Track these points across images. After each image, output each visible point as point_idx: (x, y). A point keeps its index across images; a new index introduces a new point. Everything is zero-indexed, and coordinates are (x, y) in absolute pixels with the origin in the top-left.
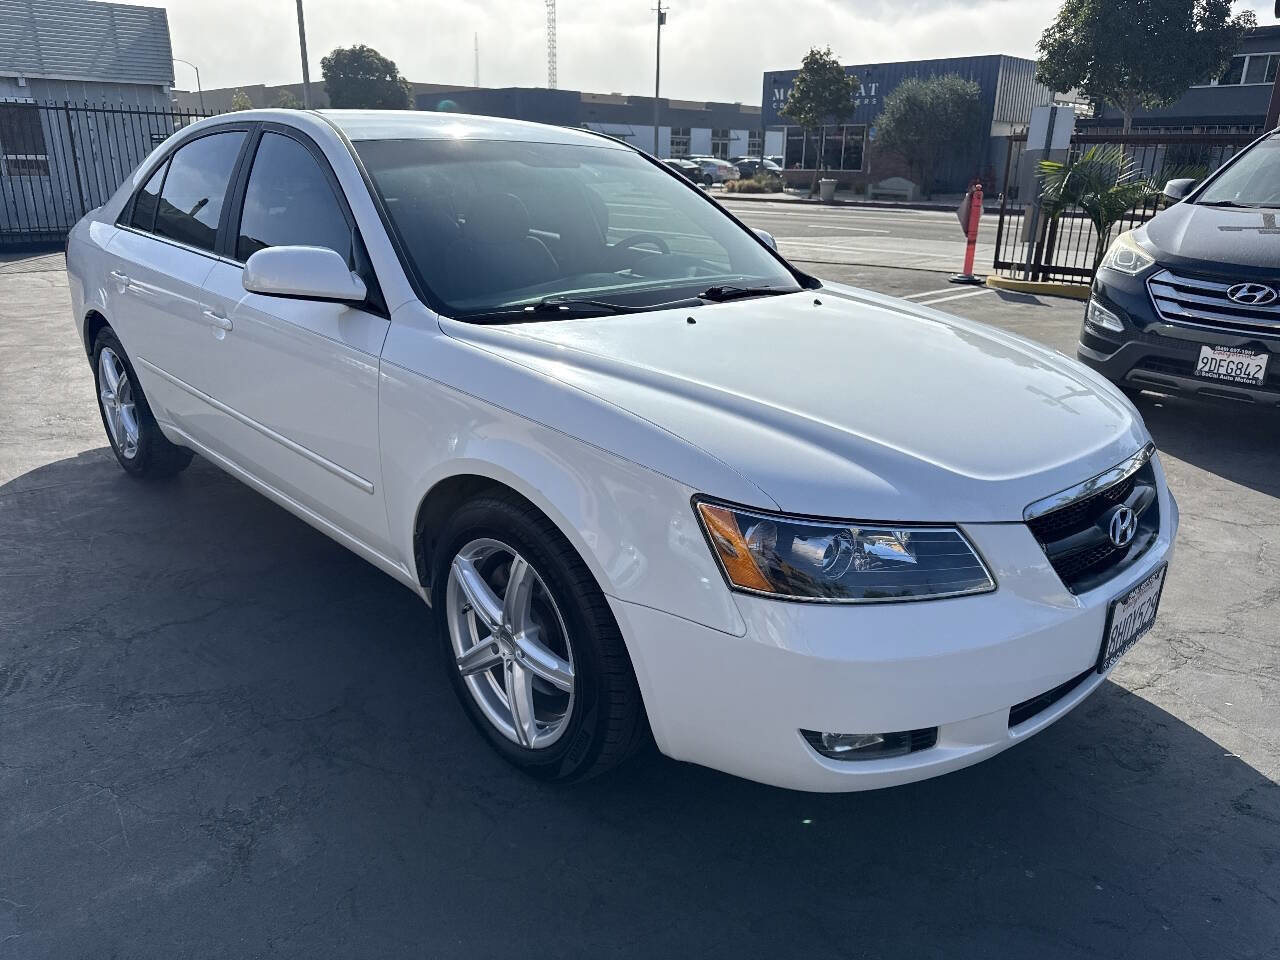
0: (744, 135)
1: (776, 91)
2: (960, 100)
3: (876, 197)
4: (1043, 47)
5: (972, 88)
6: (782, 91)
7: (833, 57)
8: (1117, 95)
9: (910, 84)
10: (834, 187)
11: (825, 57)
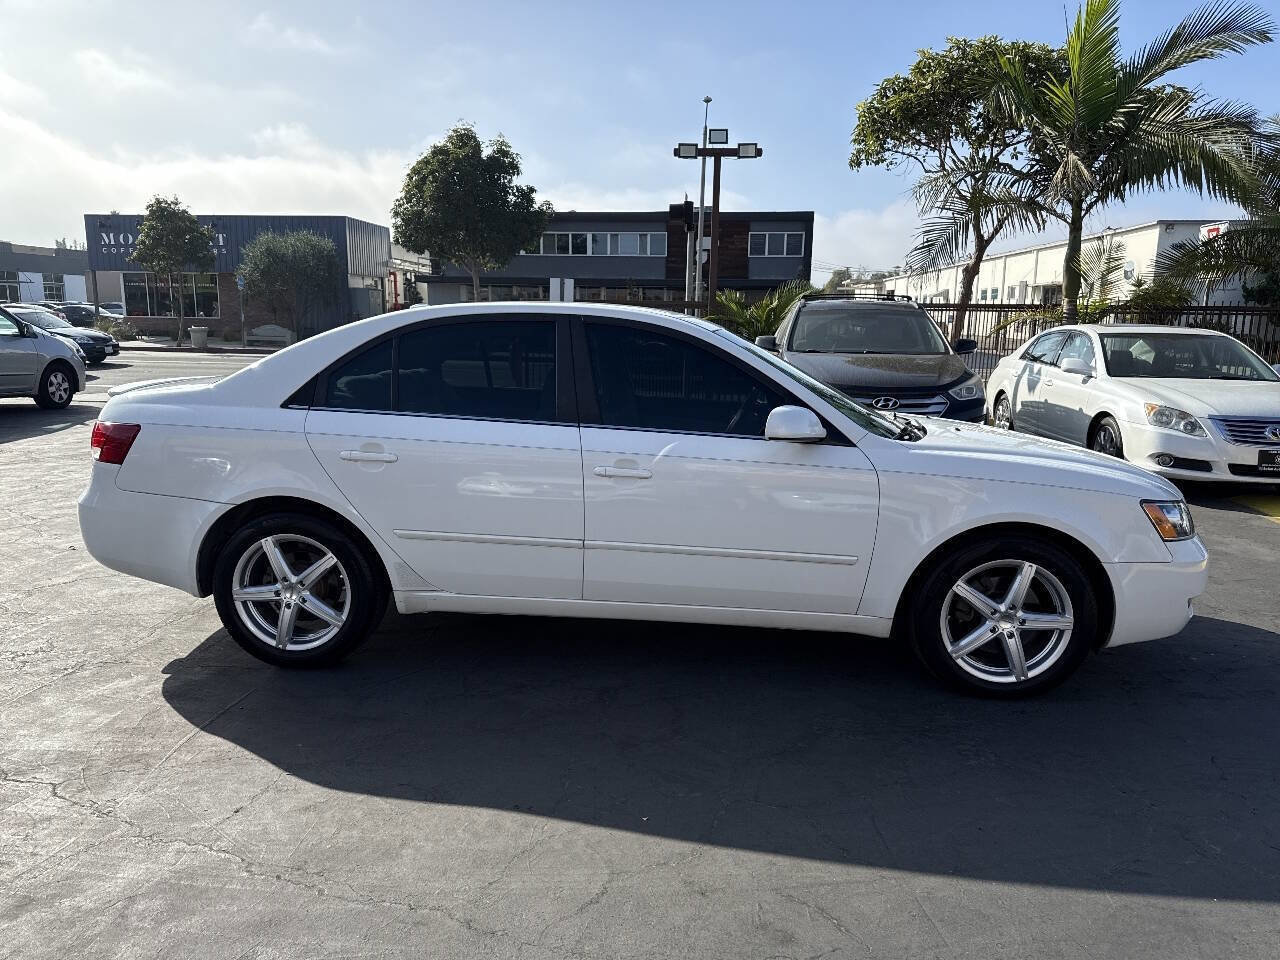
0: (38, 278)
1: (104, 235)
2: (318, 253)
3: (251, 343)
4: (396, 214)
5: (328, 244)
6: (111, 235)
7: (182, 207)
8: (461, 257)
9: (265, 238)
10: (206, 334)
11: (172, 206)
